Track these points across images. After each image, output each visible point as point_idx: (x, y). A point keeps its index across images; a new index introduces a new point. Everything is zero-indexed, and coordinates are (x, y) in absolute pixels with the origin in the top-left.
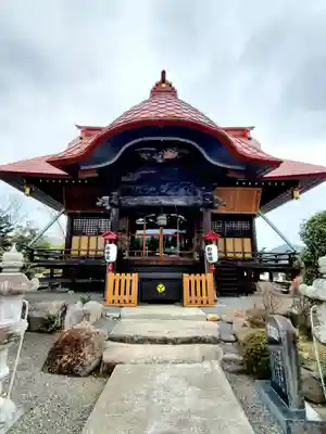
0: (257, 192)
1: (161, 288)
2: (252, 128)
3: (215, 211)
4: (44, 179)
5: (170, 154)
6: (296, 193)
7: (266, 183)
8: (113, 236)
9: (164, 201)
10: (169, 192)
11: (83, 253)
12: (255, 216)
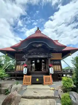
0: (61, 54)
1: (37, 80)
2: (58, 40)
3: (51, 59)
4: (11, 52)
5: (40, 45)
6: (70, 54)
7: (63, 52)
8: (26, 65)
9: (39, 56)
10: (40, 54)
11: (19, 70)
12: (61, 60)
